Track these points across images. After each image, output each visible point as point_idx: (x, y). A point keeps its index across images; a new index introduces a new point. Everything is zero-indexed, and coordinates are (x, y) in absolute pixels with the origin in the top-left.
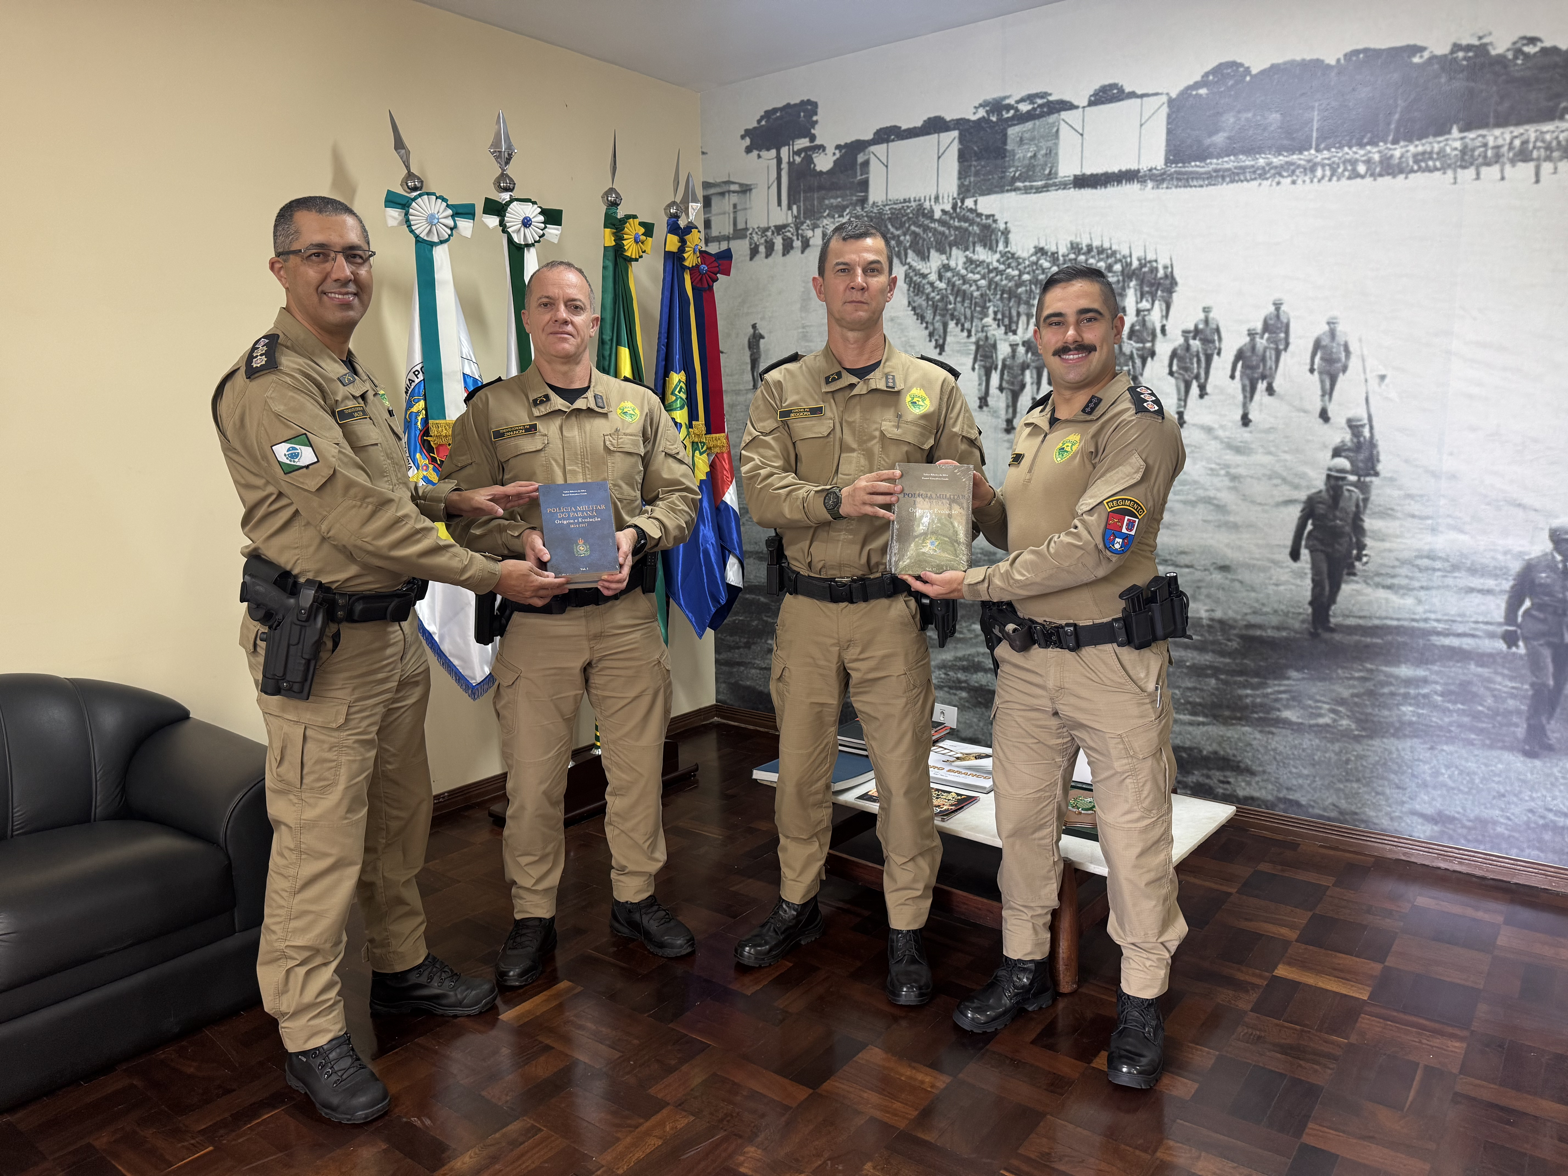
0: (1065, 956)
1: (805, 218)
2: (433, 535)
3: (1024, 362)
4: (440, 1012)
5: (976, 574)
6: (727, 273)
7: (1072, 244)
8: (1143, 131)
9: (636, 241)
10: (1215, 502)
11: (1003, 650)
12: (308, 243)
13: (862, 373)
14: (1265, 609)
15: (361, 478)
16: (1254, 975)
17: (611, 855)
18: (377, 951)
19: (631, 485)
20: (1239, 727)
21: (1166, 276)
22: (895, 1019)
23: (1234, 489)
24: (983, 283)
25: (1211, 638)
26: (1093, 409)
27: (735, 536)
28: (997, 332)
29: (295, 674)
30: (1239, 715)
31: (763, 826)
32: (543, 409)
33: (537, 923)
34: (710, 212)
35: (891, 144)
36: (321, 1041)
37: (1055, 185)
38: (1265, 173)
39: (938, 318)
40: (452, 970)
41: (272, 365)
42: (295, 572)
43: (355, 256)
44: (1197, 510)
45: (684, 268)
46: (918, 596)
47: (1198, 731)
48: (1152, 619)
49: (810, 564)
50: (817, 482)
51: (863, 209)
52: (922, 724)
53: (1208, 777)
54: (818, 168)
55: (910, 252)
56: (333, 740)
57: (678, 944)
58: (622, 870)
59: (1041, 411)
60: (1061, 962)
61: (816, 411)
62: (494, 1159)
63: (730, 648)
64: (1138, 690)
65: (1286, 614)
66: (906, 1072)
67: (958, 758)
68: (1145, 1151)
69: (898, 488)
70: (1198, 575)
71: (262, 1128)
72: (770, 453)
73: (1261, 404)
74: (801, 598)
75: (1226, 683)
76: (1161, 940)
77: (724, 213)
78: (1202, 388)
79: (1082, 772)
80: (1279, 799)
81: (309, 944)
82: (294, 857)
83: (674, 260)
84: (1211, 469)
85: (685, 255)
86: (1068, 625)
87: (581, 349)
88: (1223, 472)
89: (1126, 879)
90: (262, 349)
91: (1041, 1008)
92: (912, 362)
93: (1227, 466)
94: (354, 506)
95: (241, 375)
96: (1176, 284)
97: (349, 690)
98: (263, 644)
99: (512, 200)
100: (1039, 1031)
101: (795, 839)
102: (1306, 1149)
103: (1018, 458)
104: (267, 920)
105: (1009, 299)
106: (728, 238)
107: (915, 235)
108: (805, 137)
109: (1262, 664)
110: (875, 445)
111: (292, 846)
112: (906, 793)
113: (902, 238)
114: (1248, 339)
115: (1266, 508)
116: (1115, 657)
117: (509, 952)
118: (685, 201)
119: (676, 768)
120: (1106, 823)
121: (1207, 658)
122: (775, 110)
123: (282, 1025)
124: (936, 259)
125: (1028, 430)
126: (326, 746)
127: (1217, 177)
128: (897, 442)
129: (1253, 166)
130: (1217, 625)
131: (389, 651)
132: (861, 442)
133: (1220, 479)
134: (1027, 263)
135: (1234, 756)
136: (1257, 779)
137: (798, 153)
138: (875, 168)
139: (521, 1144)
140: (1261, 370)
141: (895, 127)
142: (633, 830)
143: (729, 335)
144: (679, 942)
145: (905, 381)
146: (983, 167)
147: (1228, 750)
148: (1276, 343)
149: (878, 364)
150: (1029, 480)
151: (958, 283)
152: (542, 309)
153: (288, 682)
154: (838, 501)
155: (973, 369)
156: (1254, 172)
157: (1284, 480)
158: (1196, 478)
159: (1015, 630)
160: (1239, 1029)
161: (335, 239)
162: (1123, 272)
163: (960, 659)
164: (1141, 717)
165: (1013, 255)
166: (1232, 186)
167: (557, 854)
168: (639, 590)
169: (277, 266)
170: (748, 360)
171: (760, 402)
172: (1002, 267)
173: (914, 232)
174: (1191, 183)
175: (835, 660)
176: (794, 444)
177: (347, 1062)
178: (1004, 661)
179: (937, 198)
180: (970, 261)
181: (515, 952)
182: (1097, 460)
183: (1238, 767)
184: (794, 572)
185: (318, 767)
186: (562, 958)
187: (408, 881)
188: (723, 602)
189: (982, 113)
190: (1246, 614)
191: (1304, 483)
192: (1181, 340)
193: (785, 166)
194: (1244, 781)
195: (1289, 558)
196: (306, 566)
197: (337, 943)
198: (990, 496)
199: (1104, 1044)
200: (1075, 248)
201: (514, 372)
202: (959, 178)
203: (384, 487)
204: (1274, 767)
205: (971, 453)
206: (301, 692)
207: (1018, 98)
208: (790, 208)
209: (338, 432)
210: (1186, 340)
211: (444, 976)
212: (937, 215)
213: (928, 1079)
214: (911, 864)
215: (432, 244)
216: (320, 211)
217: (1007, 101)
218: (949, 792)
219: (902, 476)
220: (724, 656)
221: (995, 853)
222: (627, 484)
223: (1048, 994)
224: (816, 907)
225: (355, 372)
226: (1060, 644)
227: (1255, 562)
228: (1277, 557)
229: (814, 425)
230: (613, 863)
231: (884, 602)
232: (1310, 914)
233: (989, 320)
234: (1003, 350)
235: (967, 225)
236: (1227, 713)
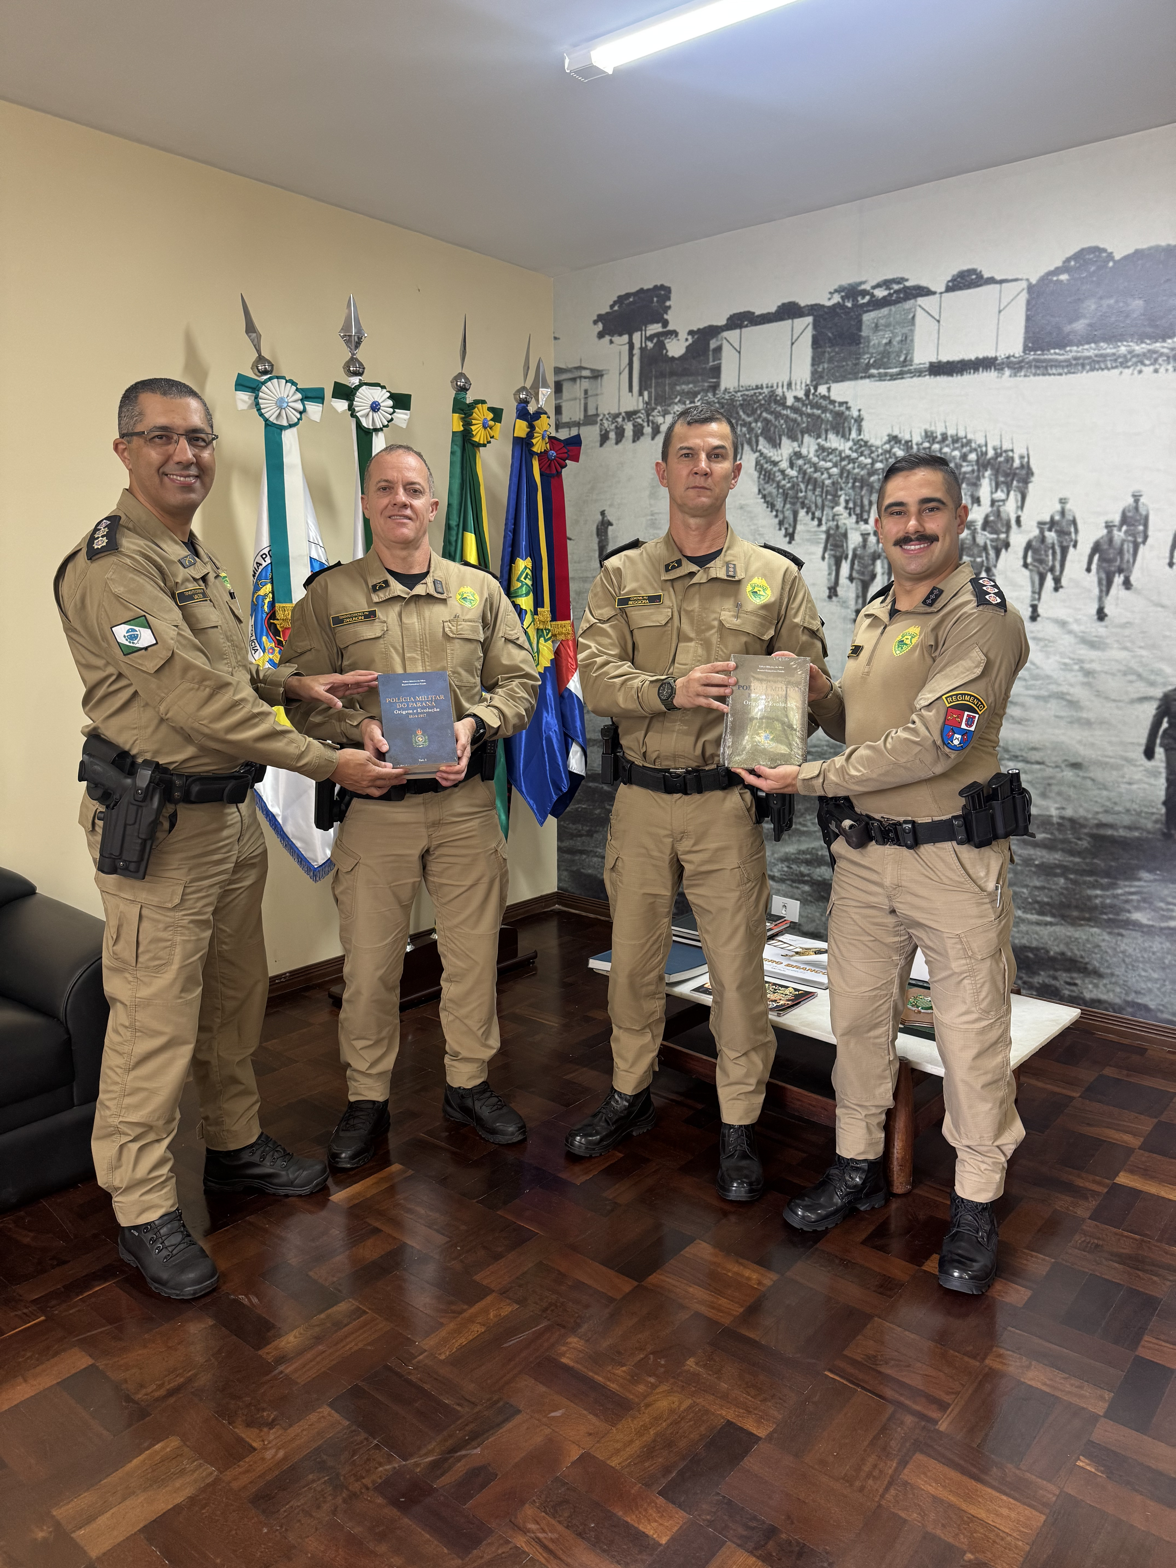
0: (899, 1156)
1: (656, 404)
2: (271, 719)
3: (875, 552)
4: (272, 1191)
5: (812, 769)
6: (576, 459)
7: (926, 432)
8: (1001, 317)
9: (485, 427)
10: (1068, 697)
11: (840, 846)
12: (152, 425)
13: (703, 561)
14: (1117, 808)
15: (199, 661)
16: (1094, 1182)
17: (445, 1041)
18: (211, 1129)
19: (470, 672)
20: (1087, 928)
21: (1022, 466)
22: (725, 1214)
23: (1088, 684)
24: (835, 471)
25: (1061, 837)
26: (934, 601)
27: (578, 724)
28: (847, 521)
29: (131, 854)
30: (1087, 915)
31: (597, 1014)
32: (382, 596)
33: (371, 1106)
34: (561, 398)
35: (744, 330)
36: (153, 1216)
37: (910, 372)
38: (1127, 361)
39: (788, 506)
40: (284, 1150)
41: (113, 547)
42: (134, 752)
43: (197, 439)
44: (1049, 705)
45: (533, 454)
46: (753, 789)
47: (1045, 931)
48: (993, 817)
49: (644, 754)
50: (654, 672)
51: (714, 395)
52: (756, 918)
53: (1055, 978)
54: (670, 354)
55: (761, 439)
56: (168, 919)
57: (510, 1131)
58: (455, 1055)
59: (882, 602)
60: (895, 1163)
61: (654, 599)
62: (318, 1339)
63: (572, 836)
64: (977, 889)
65: (1139, 814)
66: (734, 1268)
67: (797, 953)
68: (974, 1357)
69: (732, 680)
70: (1049, 772)
71: (93, 1300)
72: (607, 641)
73: (1117, 598)
74: (635, 788)
75: (1074, 882)
76: (996, 1144)
77: (575, 399)
78: (1057, 581)
79: (920, 970)
80: (1128, 1003)
81: (142, 1121)
82: (129, 1034)
83: (522, 446)
84: (1065, 664)
85: (534, 441)
86: (906, 822)
87: (421, 533)
88: (1076, 667)
89: (963, 1081)
90: (103, 531)
91: (873, 1208)
92: (753, 550)
93: (1081, 661)
94: (192, 689)
95: (82, 556)
96: (1032, 474)
97: (186, 870)
98: (100, 823)
99: (361, 384)
100: (870, 1231)
101: (628, 1030)
102: (1141, 1363)
103: (857, 650)
104: (101, 1096)
105: (861, 488)
106: (578, 424)
107: (767, 422)
108: (658, 323)
109: (1113, 864)
110: (713, 636)
111: (127, 1024)
112: (739, 988)
113: (753, 425)
114: (1105, 531)
115: (1120, 704)
116: (954, 855)
117: (341, 1134)
118: (536, 387)
119: (515, 954)
120: (942, 1024)
121: (1056, 857)
122: (628, 295)
123: (115, 1199)
124: (788, 447)
125: (868, 621)
126: (161, 926)
127: (1076, 365)
128: (736, 632)
129: (1114, 354)
130: (1067, 824)
131: (225, 833)
132: (699, 632)
133: (1073, 674)
134: (880, 451)
135: (1082, 957)
136: (1105, 981)
137: (650, 338)
138: (728, 354)
139: (346, 1325)
140: (1118, 563)
141: (749, 312)
142: (467, 1017)
143: (577, 522)
144: (511, 1129)
145: (746, 570)
146: (837, 353)
147: (1077, 952)
148: (1134, 535)
149: (718, 553)
150: (868, 673)
151: (809, 470)
152: (380, 493)
153: (124, 861)
154: (672, 692)
155: (823, 558)
156: (1116, 360)
157: (1139, 676)
158: (1049, 673)
159: (851, 827)
160: (1077, 1237)
161: (177, 421)
162: (977, 461)
163: (804, 852)
164: (981, 917)
165: (866, 442)
166: (1092, 374)
167: (391, 1038)
168: (478, 777)
169: (121, 447)
170: (596, 547)
171: (599, 589)
172: (854, 455)
173: (766, 419)
174: (1050, 371)
175: (668, 852)
176: (632, 632)
177: (177, 1238)
178: (841, 857)
179: (789, 385)
180: (822, 449)
181: (348, 1134)
182: (937, 653)
183: (1086, 968)
184: (628, 761)
185: (152, 947)
186: (394, 1141)
187: (243, 1061)
188: (565, 790)
189: (837, 299)
190: (1097, 813)
191: (1160, 680)
192: (1036, 532)
193: (636, 351)
194: (1091, 983)
195: (1143, 756)
196: (144, 747)
197: (170, 1120)
198: (827, 690)
199: (937, 1247)
200: (929, 436)
201: (360, 555)
202: (813, 365)
203: (223, 670)
204: (1123, 970)
205: (813, 644)
206: (137, 871)
207: (874, 283)
208: (641, 394)
209: (177, 614)
210: (1042, 532)
211: (276, 1155)
212: (790, 401)
213: (755, 1276)
214: (743, 1059)
215: (282, 428)
216: (165, 394)
217: (863, 287)
218: (787, 987)
219: (736, 668)
220: (566, 844)
221: (831, 1049)
222: (466, 671)
223: (881, 1194)
224: (648, 1098)
225: (196, 554)
226: (897, 841)
227: (1107, 760)
228: (1131, 755)
229: (652, 614)
230: (447, 1048)
231: (719, 794)
232: (1156, 1120)
233: (840, 509)
234: (854, 540)
235: (819, 412)
236: (1075, 913)
